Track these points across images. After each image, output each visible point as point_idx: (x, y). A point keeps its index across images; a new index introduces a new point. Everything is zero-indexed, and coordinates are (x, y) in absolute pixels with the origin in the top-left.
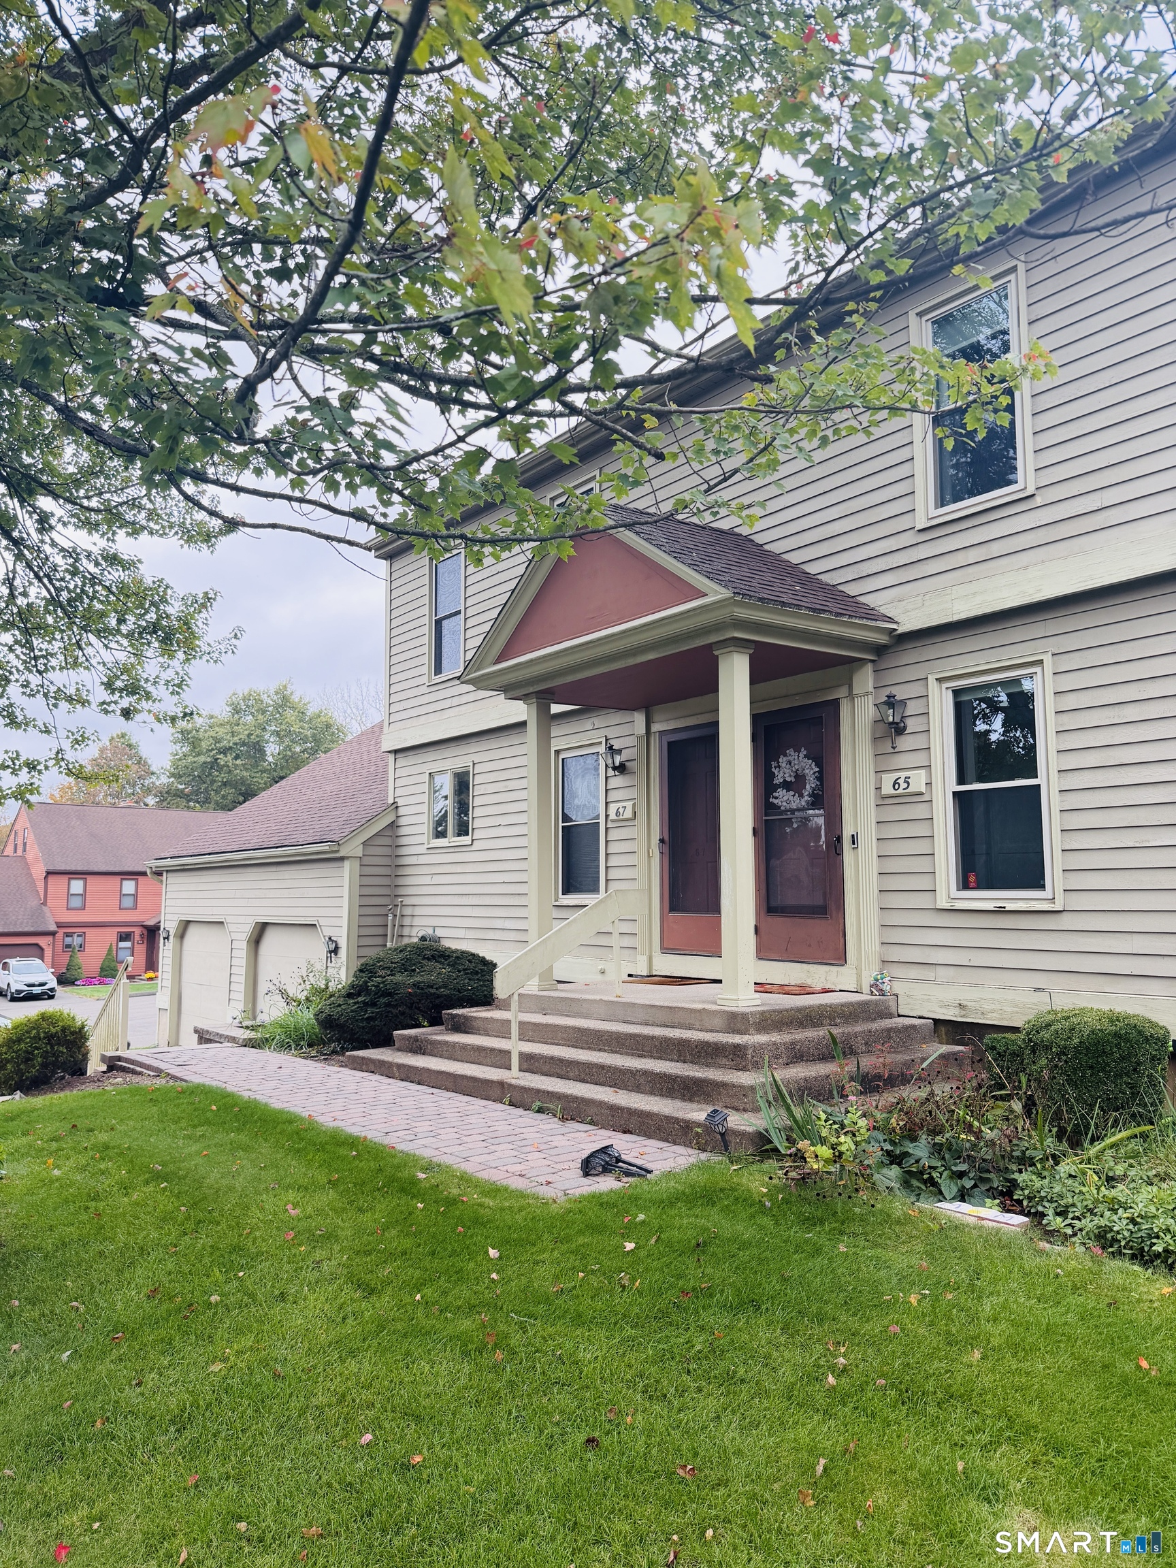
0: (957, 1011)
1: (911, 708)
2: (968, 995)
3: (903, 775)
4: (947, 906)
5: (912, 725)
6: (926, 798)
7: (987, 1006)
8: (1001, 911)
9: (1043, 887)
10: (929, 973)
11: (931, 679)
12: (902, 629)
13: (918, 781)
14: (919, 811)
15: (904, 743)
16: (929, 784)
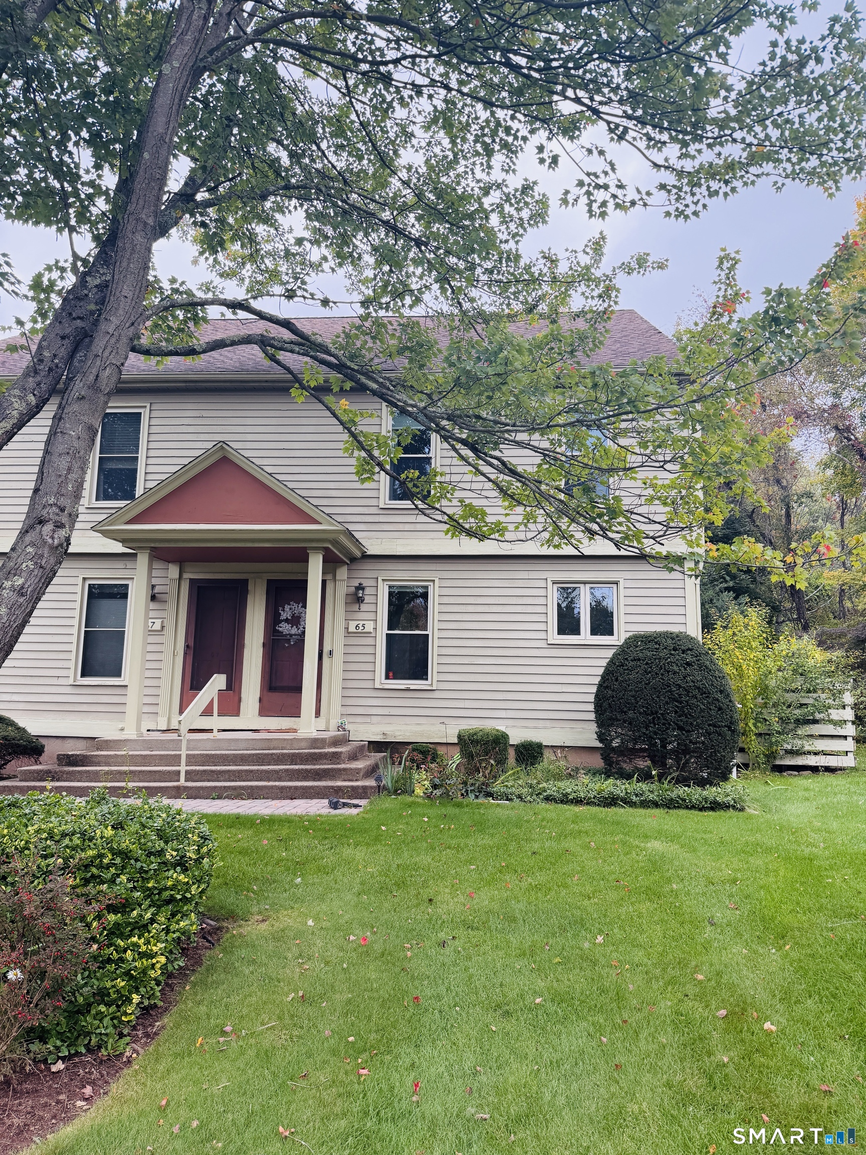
0: (381, 737)
1: (367, 591)
2: (388, 729)
3: (362, 623)
4: (381, 687)
5: (367, 599)
6: (373, 635)
7: (397, 733)
8: (408, 690)
9: (427, 679)
10: (368, 719)
11: (380, 579)
12: (368, 553)
13: (369, 626)
14: (370, 641)
15: (364, 607)
16: (375, 629)
